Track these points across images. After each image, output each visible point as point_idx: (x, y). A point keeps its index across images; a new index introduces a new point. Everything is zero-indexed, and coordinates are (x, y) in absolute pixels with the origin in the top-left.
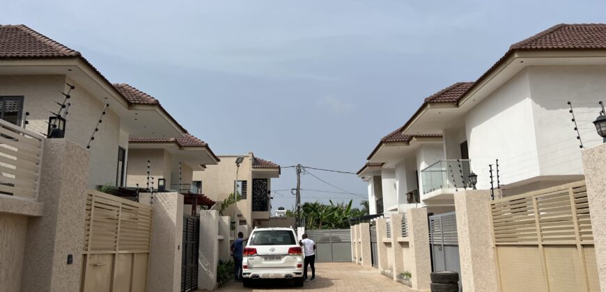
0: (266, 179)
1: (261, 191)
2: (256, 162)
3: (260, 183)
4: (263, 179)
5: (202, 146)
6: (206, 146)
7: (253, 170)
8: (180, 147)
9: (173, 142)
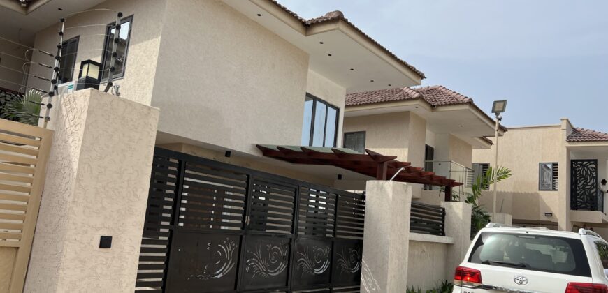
0: (596, 161)
1: (586, 179)
2: (575, 134)
3: (584, 166)
4: (589, 161)
5: (463, 103)
6: (470, 103)
7: (568, 145)
8: (433, 107)
9: (416, 99)
